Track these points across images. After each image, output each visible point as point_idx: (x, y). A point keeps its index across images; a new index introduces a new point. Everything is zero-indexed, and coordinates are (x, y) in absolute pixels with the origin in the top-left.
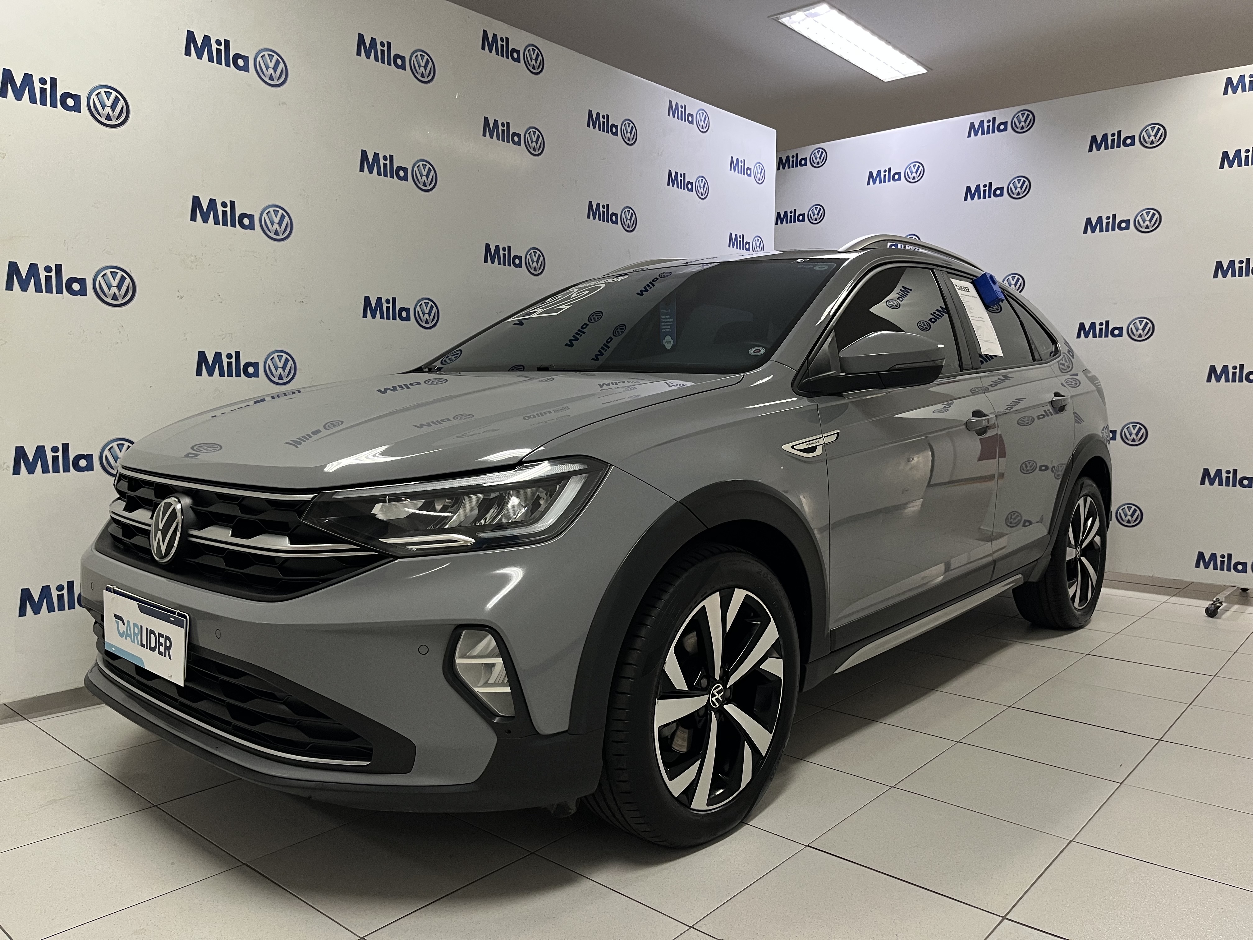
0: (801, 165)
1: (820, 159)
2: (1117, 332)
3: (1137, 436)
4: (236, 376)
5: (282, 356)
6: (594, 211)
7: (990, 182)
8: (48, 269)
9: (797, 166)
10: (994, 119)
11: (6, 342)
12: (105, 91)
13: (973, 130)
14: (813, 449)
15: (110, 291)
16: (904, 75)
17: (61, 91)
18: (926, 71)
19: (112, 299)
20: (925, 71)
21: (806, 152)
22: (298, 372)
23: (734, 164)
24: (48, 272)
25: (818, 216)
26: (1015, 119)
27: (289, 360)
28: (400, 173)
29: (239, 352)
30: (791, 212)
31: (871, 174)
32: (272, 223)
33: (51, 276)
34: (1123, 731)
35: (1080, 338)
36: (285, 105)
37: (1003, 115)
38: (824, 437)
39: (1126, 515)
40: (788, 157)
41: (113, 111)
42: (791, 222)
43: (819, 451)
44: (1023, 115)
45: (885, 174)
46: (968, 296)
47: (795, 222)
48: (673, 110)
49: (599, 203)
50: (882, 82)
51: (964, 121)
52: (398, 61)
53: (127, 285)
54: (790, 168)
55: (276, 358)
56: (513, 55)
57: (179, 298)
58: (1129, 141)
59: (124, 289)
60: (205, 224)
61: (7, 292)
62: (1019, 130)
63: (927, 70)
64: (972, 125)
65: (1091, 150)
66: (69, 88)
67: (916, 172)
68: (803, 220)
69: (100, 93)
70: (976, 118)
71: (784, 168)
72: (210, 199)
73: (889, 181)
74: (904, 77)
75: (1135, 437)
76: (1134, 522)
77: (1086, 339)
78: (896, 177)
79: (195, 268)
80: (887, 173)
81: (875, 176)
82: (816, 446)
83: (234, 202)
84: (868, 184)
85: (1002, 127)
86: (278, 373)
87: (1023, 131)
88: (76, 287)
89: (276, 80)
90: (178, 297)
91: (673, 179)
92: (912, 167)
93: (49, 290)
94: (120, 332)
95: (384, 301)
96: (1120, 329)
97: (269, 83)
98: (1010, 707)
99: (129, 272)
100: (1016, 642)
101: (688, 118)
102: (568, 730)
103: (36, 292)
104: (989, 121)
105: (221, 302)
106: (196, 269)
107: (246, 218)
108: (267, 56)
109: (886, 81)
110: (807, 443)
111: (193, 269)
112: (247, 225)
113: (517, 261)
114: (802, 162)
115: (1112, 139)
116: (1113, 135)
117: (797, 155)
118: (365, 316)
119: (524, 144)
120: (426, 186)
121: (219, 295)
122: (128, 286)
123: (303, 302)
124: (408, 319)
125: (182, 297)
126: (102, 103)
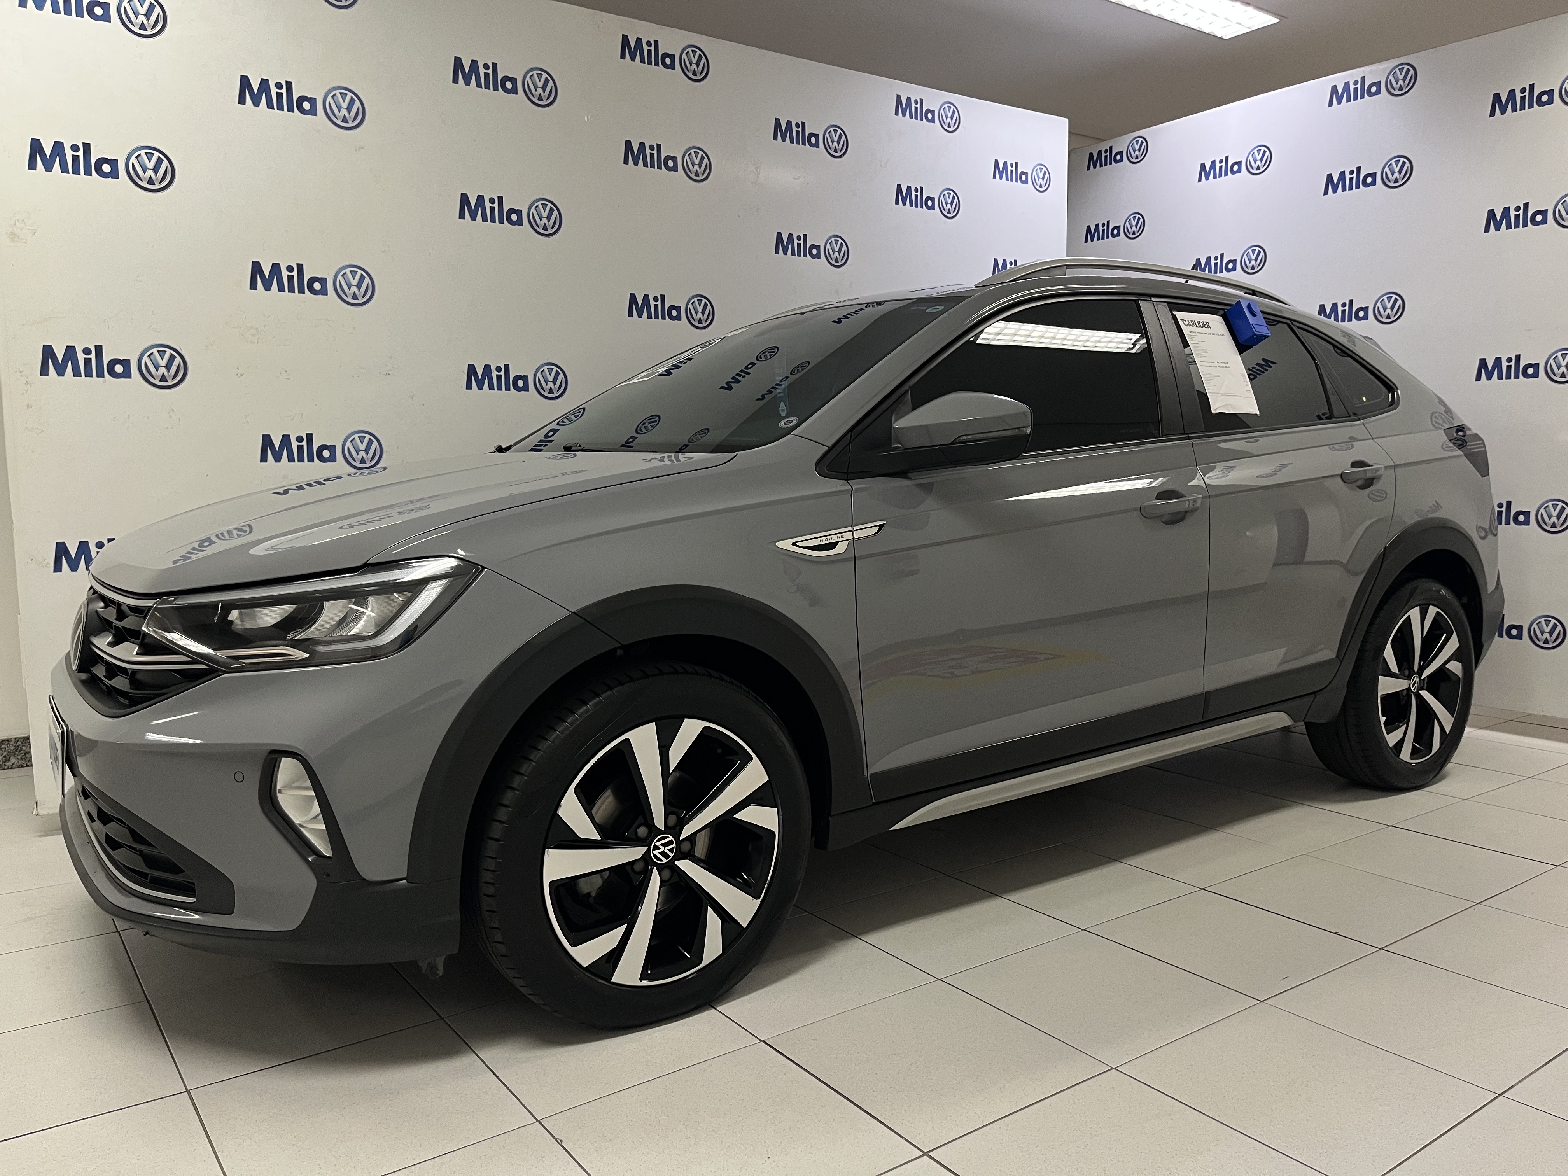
0: (1116, 161)
1: (1139, 151)
2: (1530, 371)
3: (1558, 519)
4: (308, 461)
5: (365, 437)
6: (783, 244)
7: (1358, 166)
8: (87, 351)
9: (1111, 163)
10: (1363, 79)
11: (42, 431)
12: (146, 153)
13: (1335, 95)
14: (833, 546)
15: (157, 371)
16: (1249, 28)
17: (96, 156)
18: (1279, 21)
19: (160, 381)
20: (1275, 20)
21: (1121, 144)
22: (384, 455)
23: (999, 170)
24: (86, 354)
25: (1136, 228)
26: (1391, 77)
27: (373, 441)
28: (513, 217)
29: (311, 434)
30: (1103, 225)
31: (1203, 166)
32: (350, 286)
33: (91, 359)
34: (1336, 933)
35: (1480, 380)
36: (363, 149)
37: (1374, 72)
38: (855, 530)
39: (1542, 633)
40: (1100, 152)
41: (156, 174)
42: (1103, 238)
43: (840, 549)
44: (1401, 70)
45: (1221, 165)
46: (1206, 333)
47: (1108, 237)
48: (902, 107)
49: (792, 234)
50: (1222, 40)
51: (1322, 85)
52: (508, 85)
53: (177, 365)
54: (1102, 166)
55: (357, 439)
56: (667, 61)
57: (239, 376)
58: (1545, 98)
59: (174, 369)
60: (268, 292)
61: (42, 378)
62: (1396, 92)
63: (1279, 19)
64: (1334, 89)
65: (1492, 114)
66: (104, 153)
67: (1261, 160)
68: (1118, 235)
69: (140, 155)
70: (1339, 79)
71: (1095, 167)
72: (273, 263)
73: (1226, 174)
74: (1249, 30)
75: (1556, 521)
76: (1553, 642)
77: (1489, 381)
78: (1234, 168)
79: (256, 342)
80: (1223, 164)
81: (1208, 168)
82: (837, 543)
83: (302, 265)
84: (1200, 180)
85: (1372, 90)
86: (360, 456)
87: (1402, 92)
88: (119, 369)
89: (350, 122)
90: (237, 375)
91: (902, 195)
92: (1256, 153)
93: (89, 374)
94: (170, 417)
95: (493, 368)
96: (1536, 366)
97: (343, 126)
98: (1203, 889)
99: (179, 349)
100: (1299, 803)
101: (928, 116)
102: (406, 877)
103: (74, 376)
104: (1356, 83)
105: (289, 379)
106: (258, 343)
107: (317, 282)
108: (339, 95)
109: (1226, 38)
110: (821, 539)
111: (254, 343)
112: (318, 291)
113: (674, 313)
114: (1116, 158)
115: (1521, 97)
116: (1523, 91)
117: (1111, 148)
118: (469, 387)
119: (682, 167)
120: (548, 230)
121: (286, 371)
122: (179, 365)
123: (389, 374)
124: (526, 388)
125: (242, 375)
126: (143, 166)
